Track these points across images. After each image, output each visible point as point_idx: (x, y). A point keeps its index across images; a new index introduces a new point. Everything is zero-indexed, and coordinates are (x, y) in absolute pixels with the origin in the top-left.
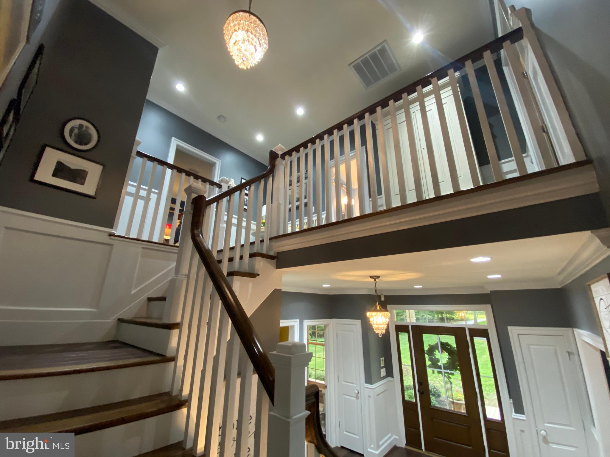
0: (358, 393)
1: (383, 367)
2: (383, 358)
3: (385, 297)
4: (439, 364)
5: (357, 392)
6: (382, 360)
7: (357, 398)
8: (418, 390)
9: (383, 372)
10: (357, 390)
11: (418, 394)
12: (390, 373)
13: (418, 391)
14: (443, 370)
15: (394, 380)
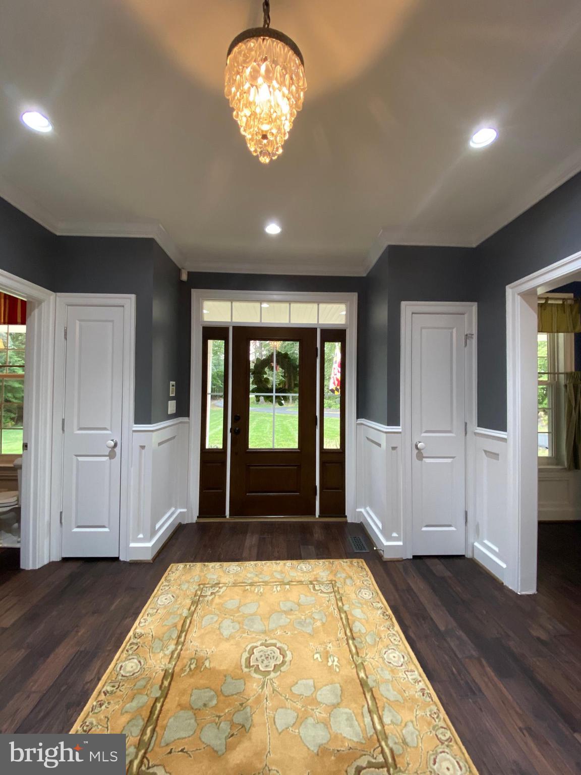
0: (116, 445)
1: (172, 399)
2: (174, 383)
3: (189, 274)
4: (269, 386)
5: (112, 443)
6: (173, 386)
7: (112, 455)
8: (231, 429)
9: (172, 407)
10: (112, 440)
11: (229, 435)
12: (183, 410)
13: (231, 432)
14: (274, 394)
15: (189, 420)
